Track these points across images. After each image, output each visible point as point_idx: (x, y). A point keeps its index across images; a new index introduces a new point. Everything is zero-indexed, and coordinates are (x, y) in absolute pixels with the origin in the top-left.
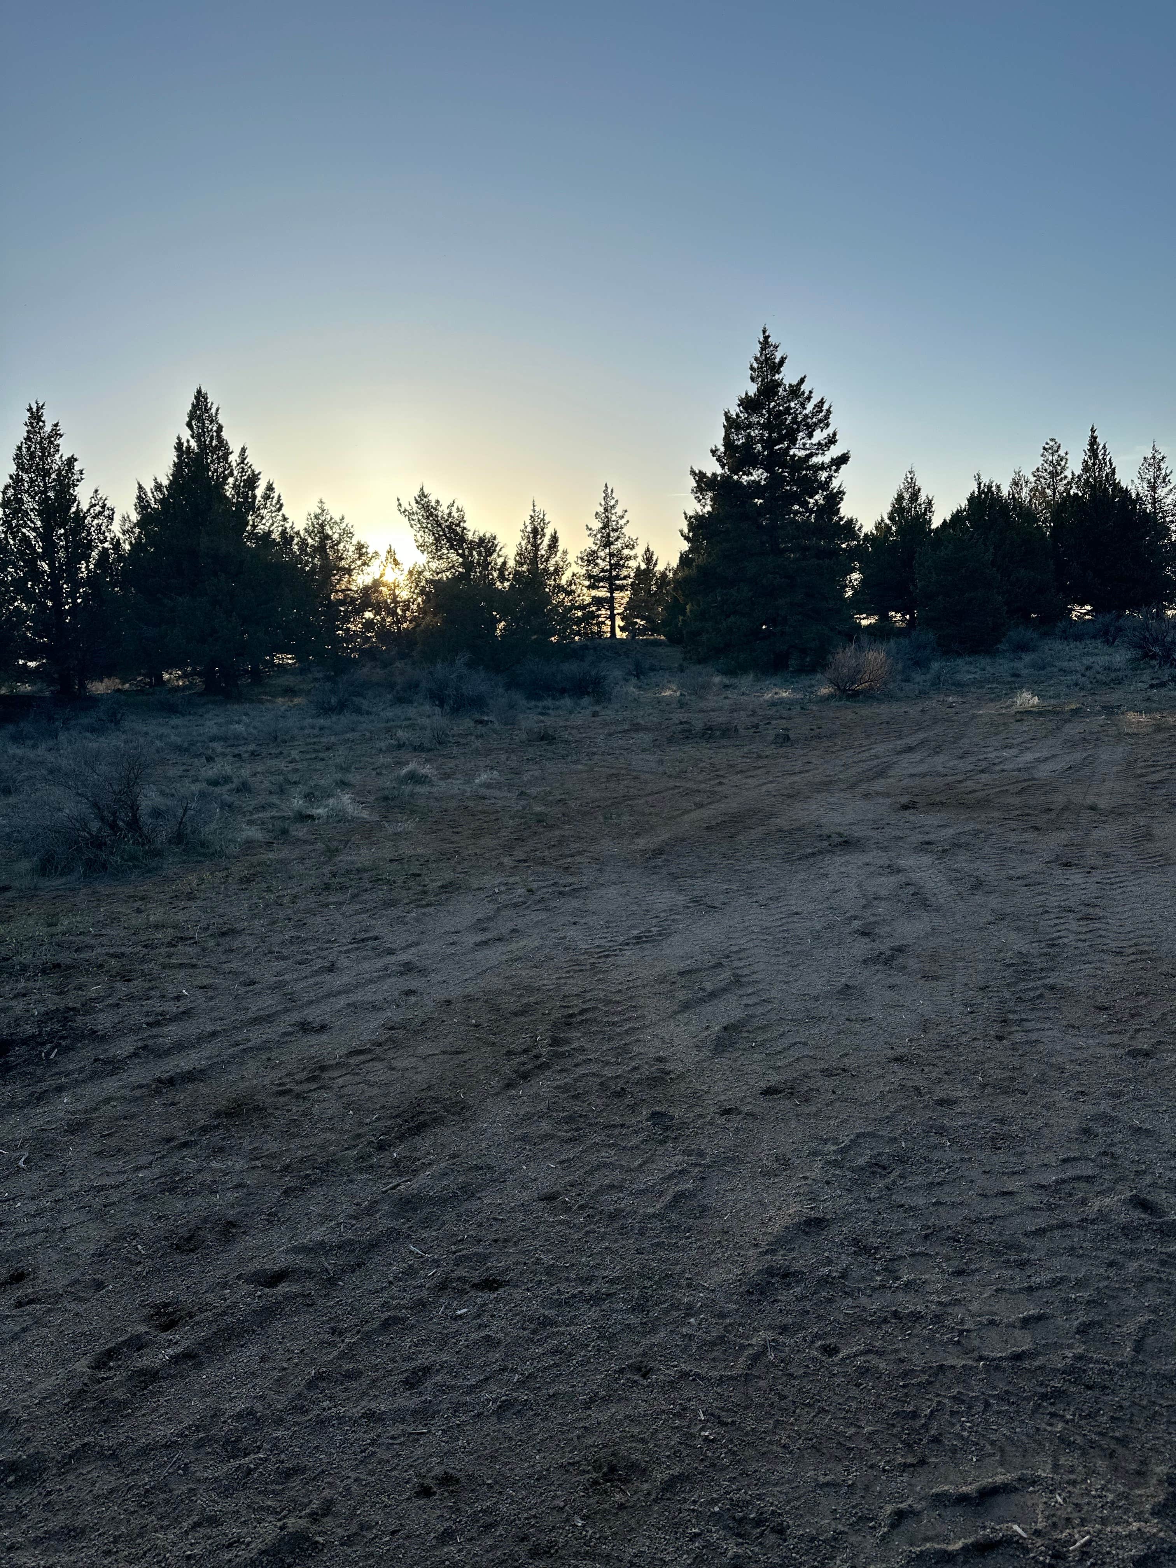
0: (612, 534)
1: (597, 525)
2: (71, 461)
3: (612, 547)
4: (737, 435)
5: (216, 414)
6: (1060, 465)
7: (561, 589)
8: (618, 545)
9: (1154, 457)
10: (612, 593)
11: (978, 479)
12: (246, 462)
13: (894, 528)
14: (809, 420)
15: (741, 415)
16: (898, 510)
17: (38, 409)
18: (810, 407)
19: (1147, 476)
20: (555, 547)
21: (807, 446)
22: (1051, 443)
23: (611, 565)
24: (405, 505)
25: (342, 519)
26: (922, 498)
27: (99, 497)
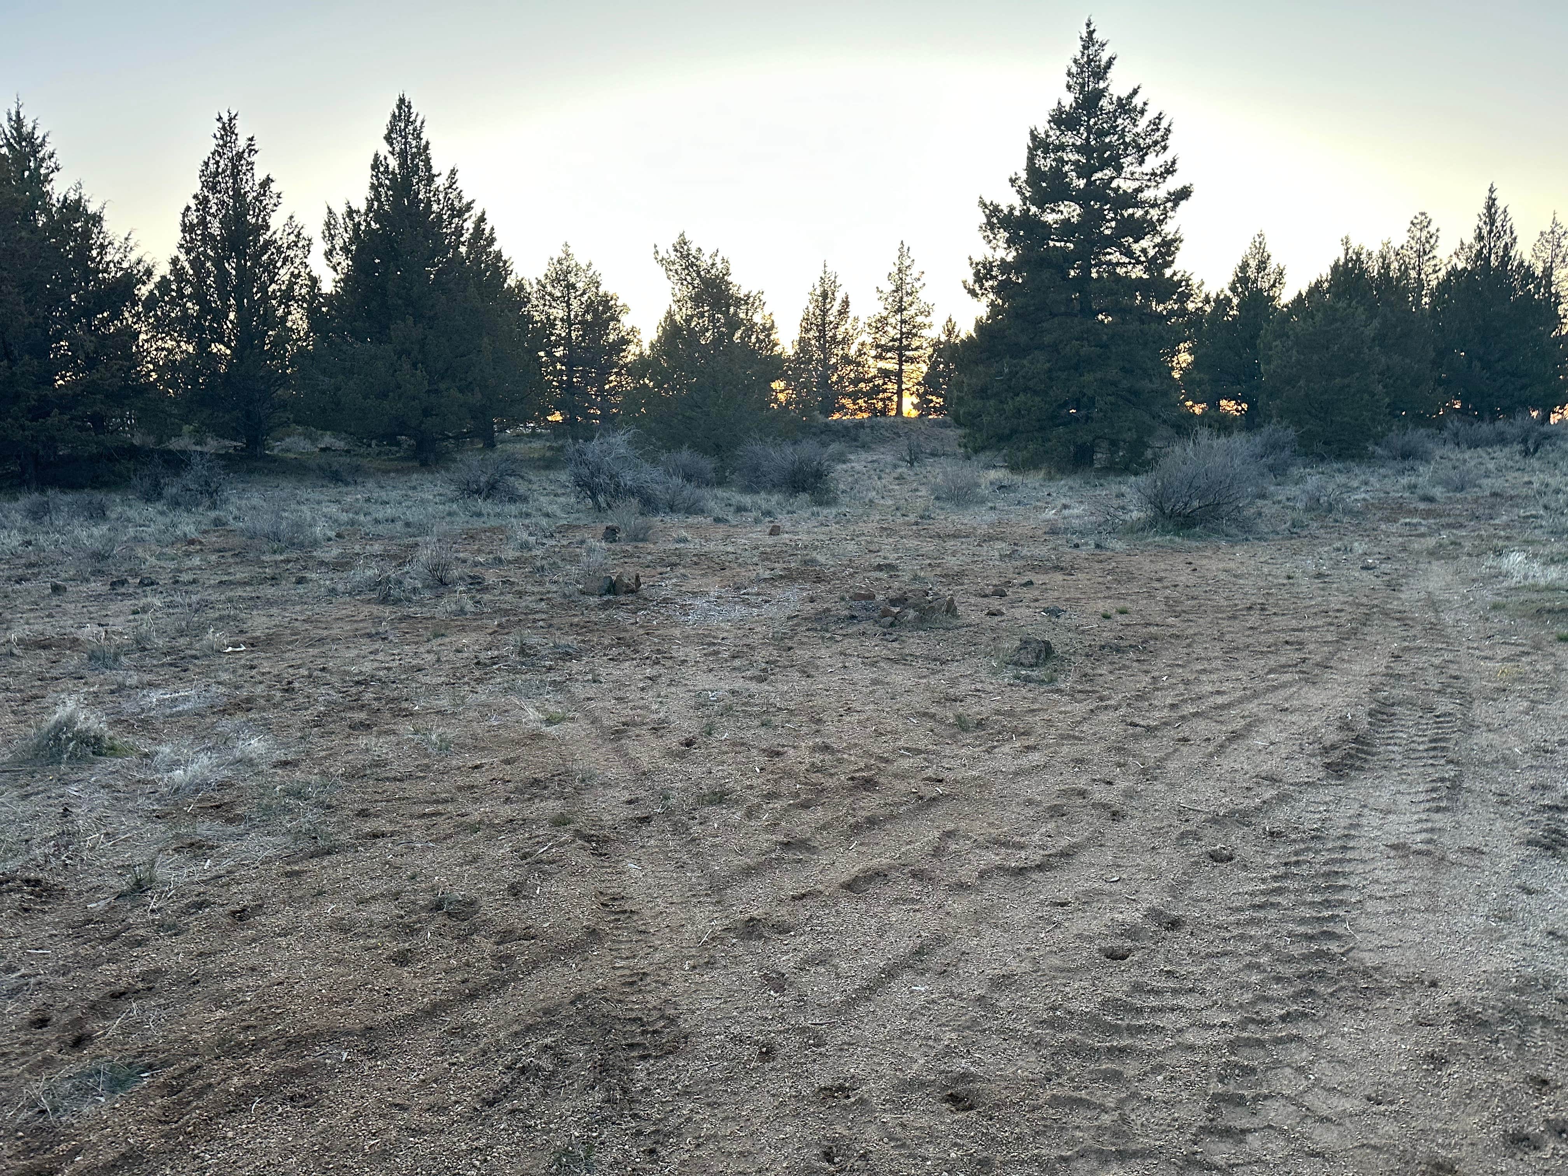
0: (905, 299)
1: (889, 287)
2: (267, 182)
3: (905, 313)
4: (1045, 158)
5: (421, 127)
6: (1428, 242)
7: (847, 360)
8: (912, 311)
9: (1553, 232)
10: (901, 365)
11: (1346, 242)
12: (454, 187)
13: (1235, 301)
14: (1141, 141)
15: (1051, 133)
16: (1242, 279)
17: (230, 120)
18: (1143, 123)
19: (1543, 254)
20: (846, 312)
21: (1137, 176)
22: (1420, 218)
23: (902, 333)
24: (662, 254)
25: (590, 265)
26: (1272, 265)
27: (294, 224)
